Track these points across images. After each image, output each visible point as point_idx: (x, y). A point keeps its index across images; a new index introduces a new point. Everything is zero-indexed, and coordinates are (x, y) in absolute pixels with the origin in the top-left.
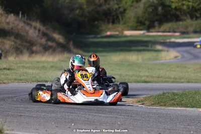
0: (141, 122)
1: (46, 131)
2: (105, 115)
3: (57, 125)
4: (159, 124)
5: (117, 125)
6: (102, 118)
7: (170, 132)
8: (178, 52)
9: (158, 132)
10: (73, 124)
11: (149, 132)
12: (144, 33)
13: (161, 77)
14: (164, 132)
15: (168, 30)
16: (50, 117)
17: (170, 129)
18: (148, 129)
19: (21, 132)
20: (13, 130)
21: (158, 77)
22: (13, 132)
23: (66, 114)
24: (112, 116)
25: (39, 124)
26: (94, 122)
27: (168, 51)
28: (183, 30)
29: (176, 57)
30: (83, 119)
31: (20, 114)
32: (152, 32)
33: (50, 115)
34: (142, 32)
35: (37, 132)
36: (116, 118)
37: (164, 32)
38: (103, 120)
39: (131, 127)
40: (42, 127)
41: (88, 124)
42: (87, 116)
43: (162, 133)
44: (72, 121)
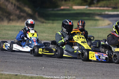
0: (90, 66)
1: (25, 72)
2: (65, 62)
3: (32, 68)
4: (102, 68)
5: (73, 68)
6: (62, 64)
7: (111, 74)
8: (111, 21)
9: (102, 74)
10: (43, 68)
11: (96, 73)
12: (86, 8)
13: (100, 38)
14: (106, 73)
15: (103, 6)
16: (27, 63)
17: (110, 72)
18: (95, 71)
19: (8, 72)
20: (2, 71)
21: (98, 38)
22: (3, 72)
23: (38, 61)
24: (69, 62)
25: (20, 67)
26: (57, 66)
27: (103, 20)
28: (114, 6)
29: (109, 24)
30: (50, 64)
31: (6, 61)
32: (92, 7)
33: (26, 62)
34: (85, 7)
35: (19, 73)
36: (72, 64)
37: (100, 7)
38: (64, 65)
39: (83, 70)
40: (22, 69)
41: (53, 67)
42: (52, 63)
43: (105, 74)
44: (42, 66)
